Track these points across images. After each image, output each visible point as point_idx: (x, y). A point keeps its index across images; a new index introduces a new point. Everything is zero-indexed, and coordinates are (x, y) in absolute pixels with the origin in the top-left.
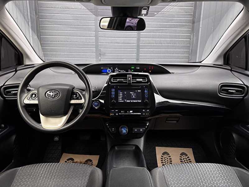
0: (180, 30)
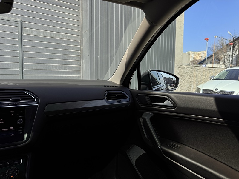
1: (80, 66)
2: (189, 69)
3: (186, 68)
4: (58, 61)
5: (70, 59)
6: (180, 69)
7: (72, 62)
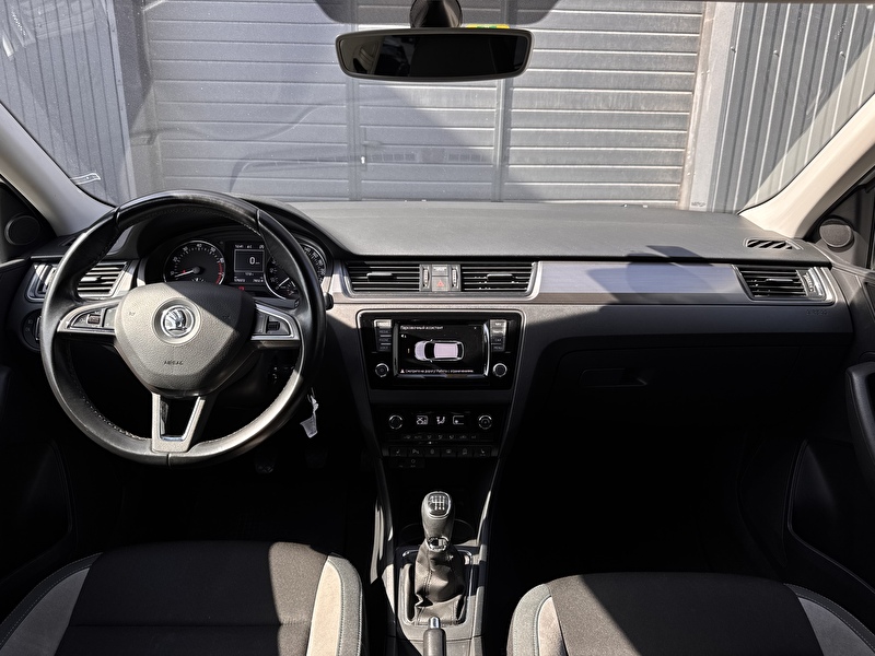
0: (656, 57)
1: (693, 91)
4: (616, 76)
5: (659, 67)
7: (664, 77)
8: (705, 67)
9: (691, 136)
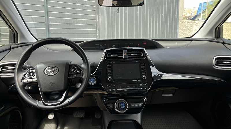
1: (96, 20)
2: (189, 23)
3: (186, 22)
5: (88, 14)
6: (181, 23)
8: (98, 14)
9: (98, 30)
